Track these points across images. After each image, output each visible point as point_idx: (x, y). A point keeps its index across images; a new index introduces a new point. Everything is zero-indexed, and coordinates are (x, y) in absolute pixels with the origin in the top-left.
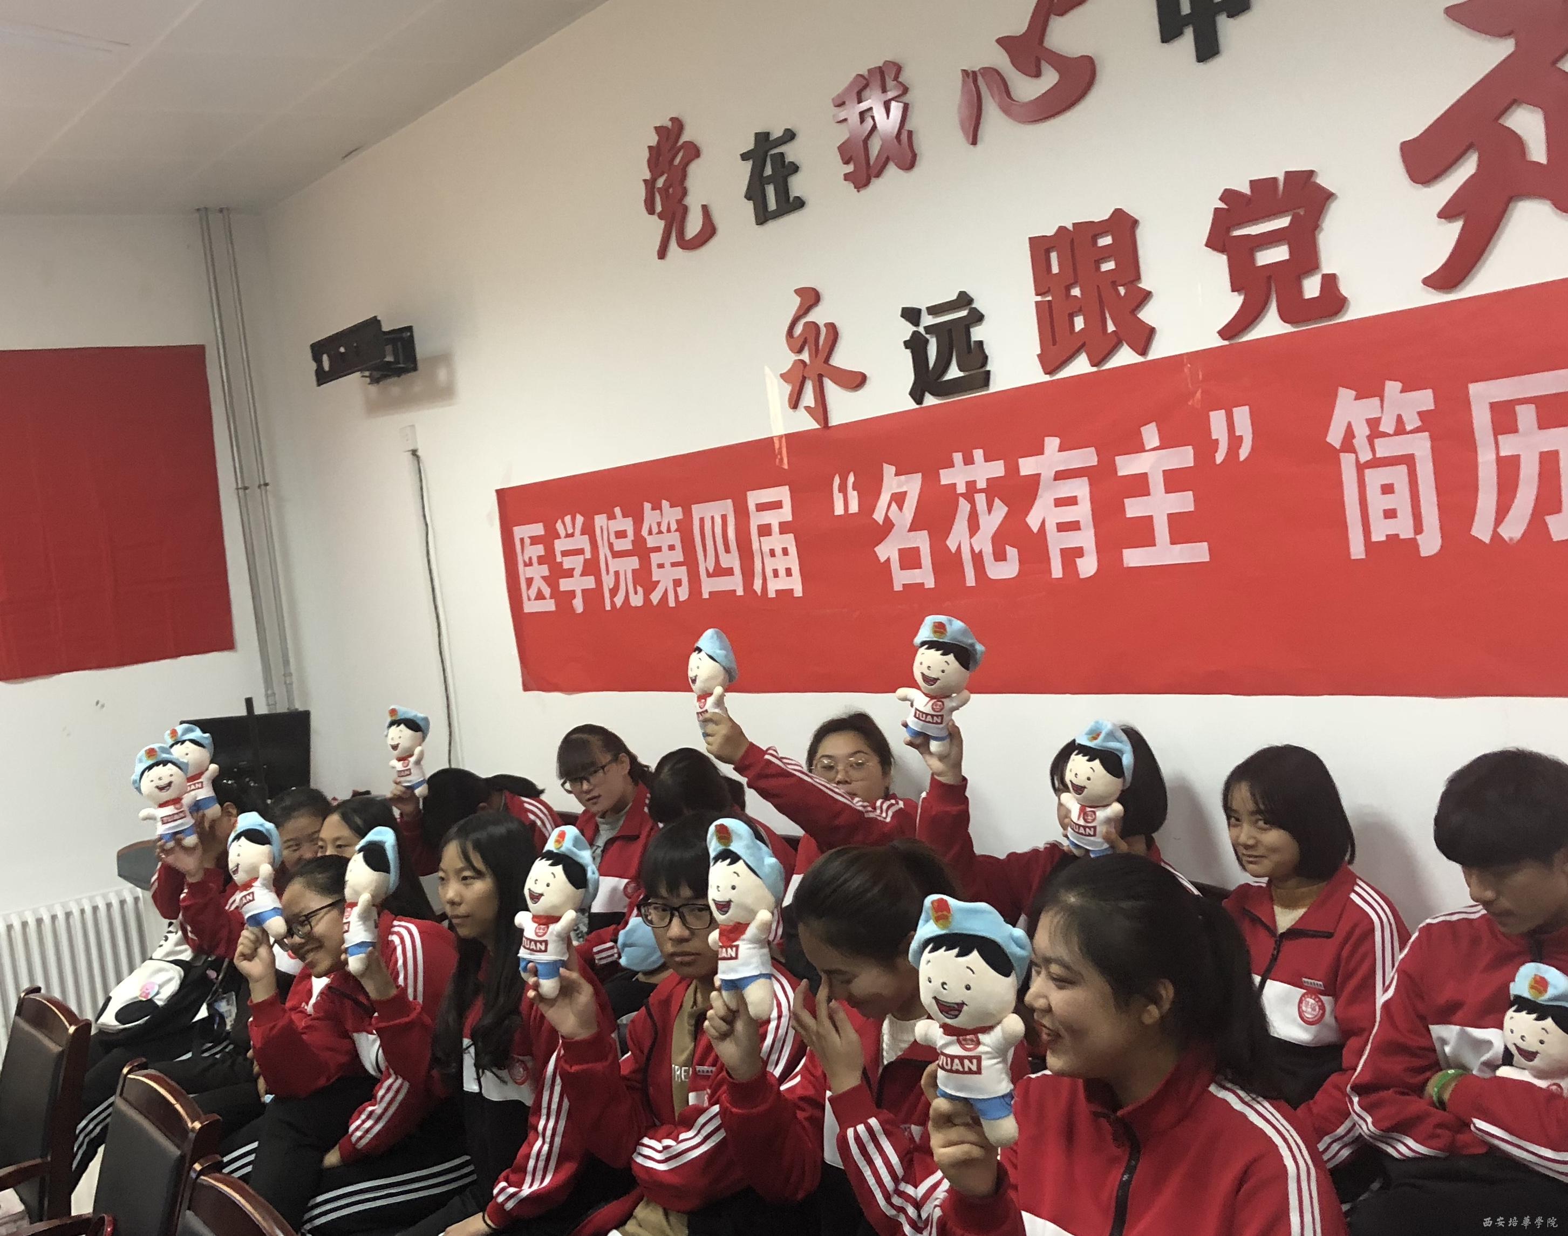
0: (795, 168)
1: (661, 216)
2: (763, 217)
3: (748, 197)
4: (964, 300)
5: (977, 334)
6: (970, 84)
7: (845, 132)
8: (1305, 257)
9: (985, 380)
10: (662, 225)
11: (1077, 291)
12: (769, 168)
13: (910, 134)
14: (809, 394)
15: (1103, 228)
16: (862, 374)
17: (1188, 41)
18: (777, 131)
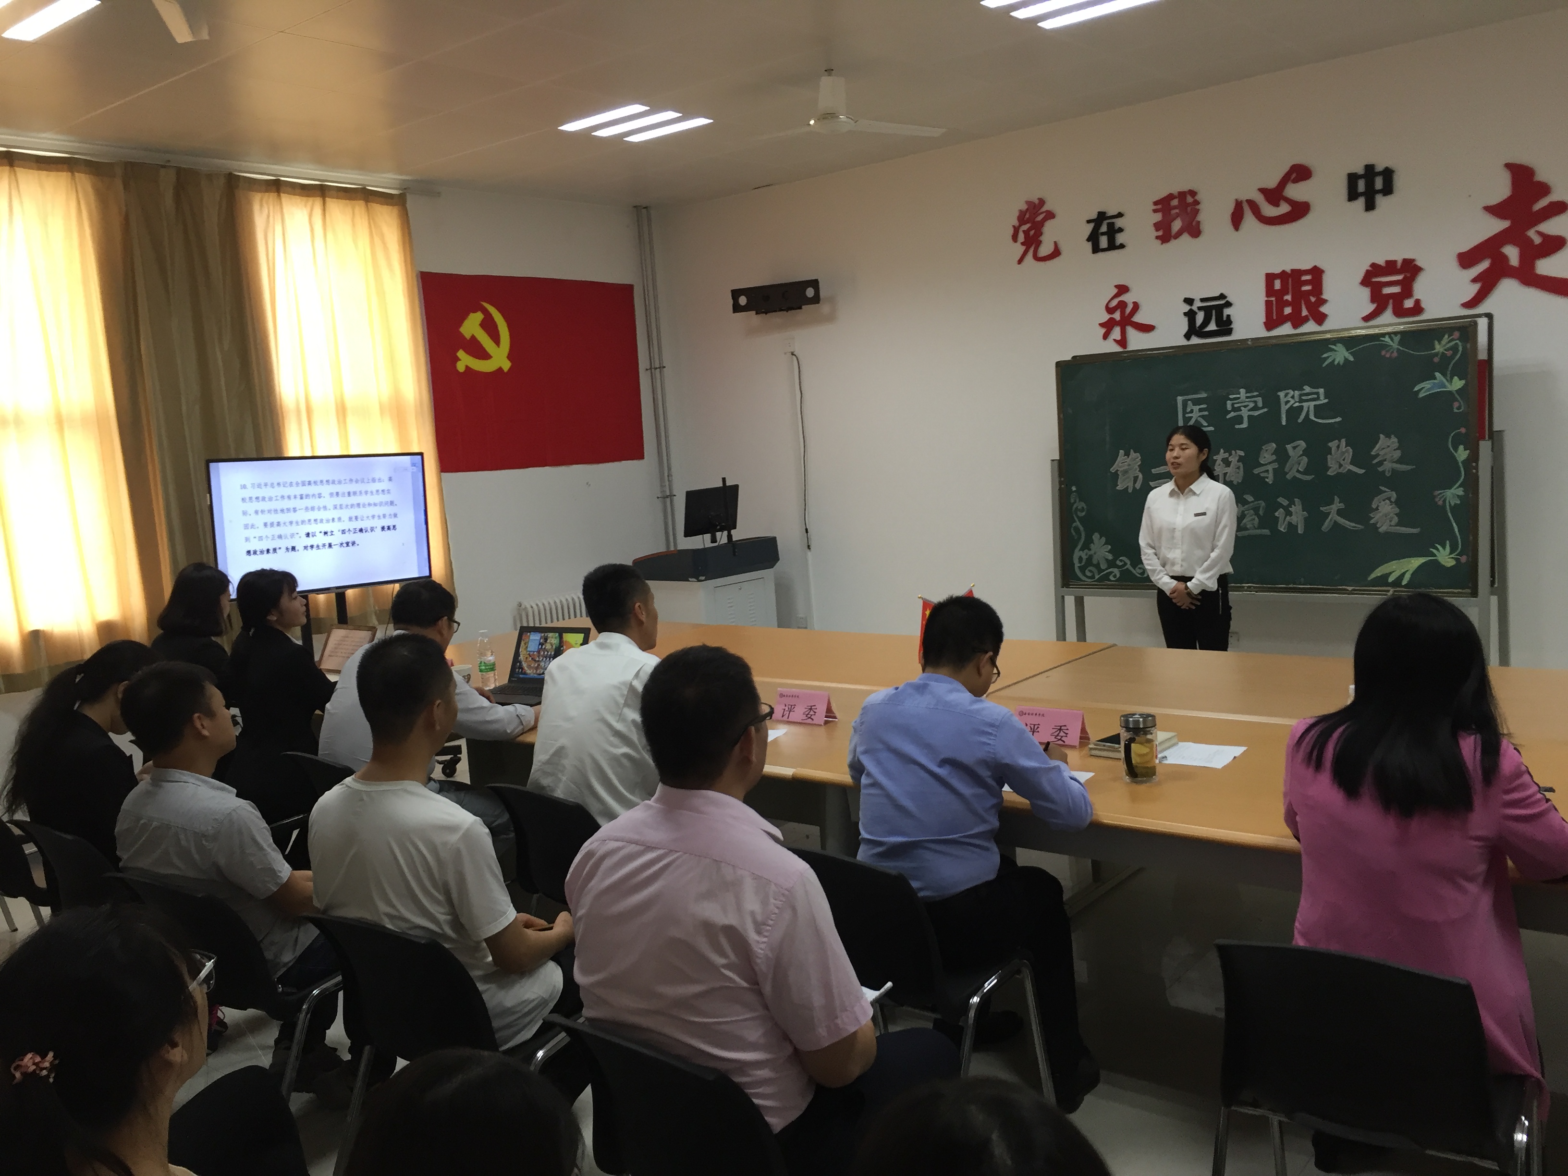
0: (1121, 230)
1: (1022, 244)
2: (1096, 249)
3: (1088, 241)
6: (1239, 205)
7: (1158, 217)
8: (1407, 291)
9: (1229, 332)
10: (1024, 248)
11: (1288, 297)
12: (1104, 228)
13: (1199, 222)
14: (1116, 333)
15: (1306, 272)
16: (1152, 326)
17: (1361, 202)
18: (1112, 212)
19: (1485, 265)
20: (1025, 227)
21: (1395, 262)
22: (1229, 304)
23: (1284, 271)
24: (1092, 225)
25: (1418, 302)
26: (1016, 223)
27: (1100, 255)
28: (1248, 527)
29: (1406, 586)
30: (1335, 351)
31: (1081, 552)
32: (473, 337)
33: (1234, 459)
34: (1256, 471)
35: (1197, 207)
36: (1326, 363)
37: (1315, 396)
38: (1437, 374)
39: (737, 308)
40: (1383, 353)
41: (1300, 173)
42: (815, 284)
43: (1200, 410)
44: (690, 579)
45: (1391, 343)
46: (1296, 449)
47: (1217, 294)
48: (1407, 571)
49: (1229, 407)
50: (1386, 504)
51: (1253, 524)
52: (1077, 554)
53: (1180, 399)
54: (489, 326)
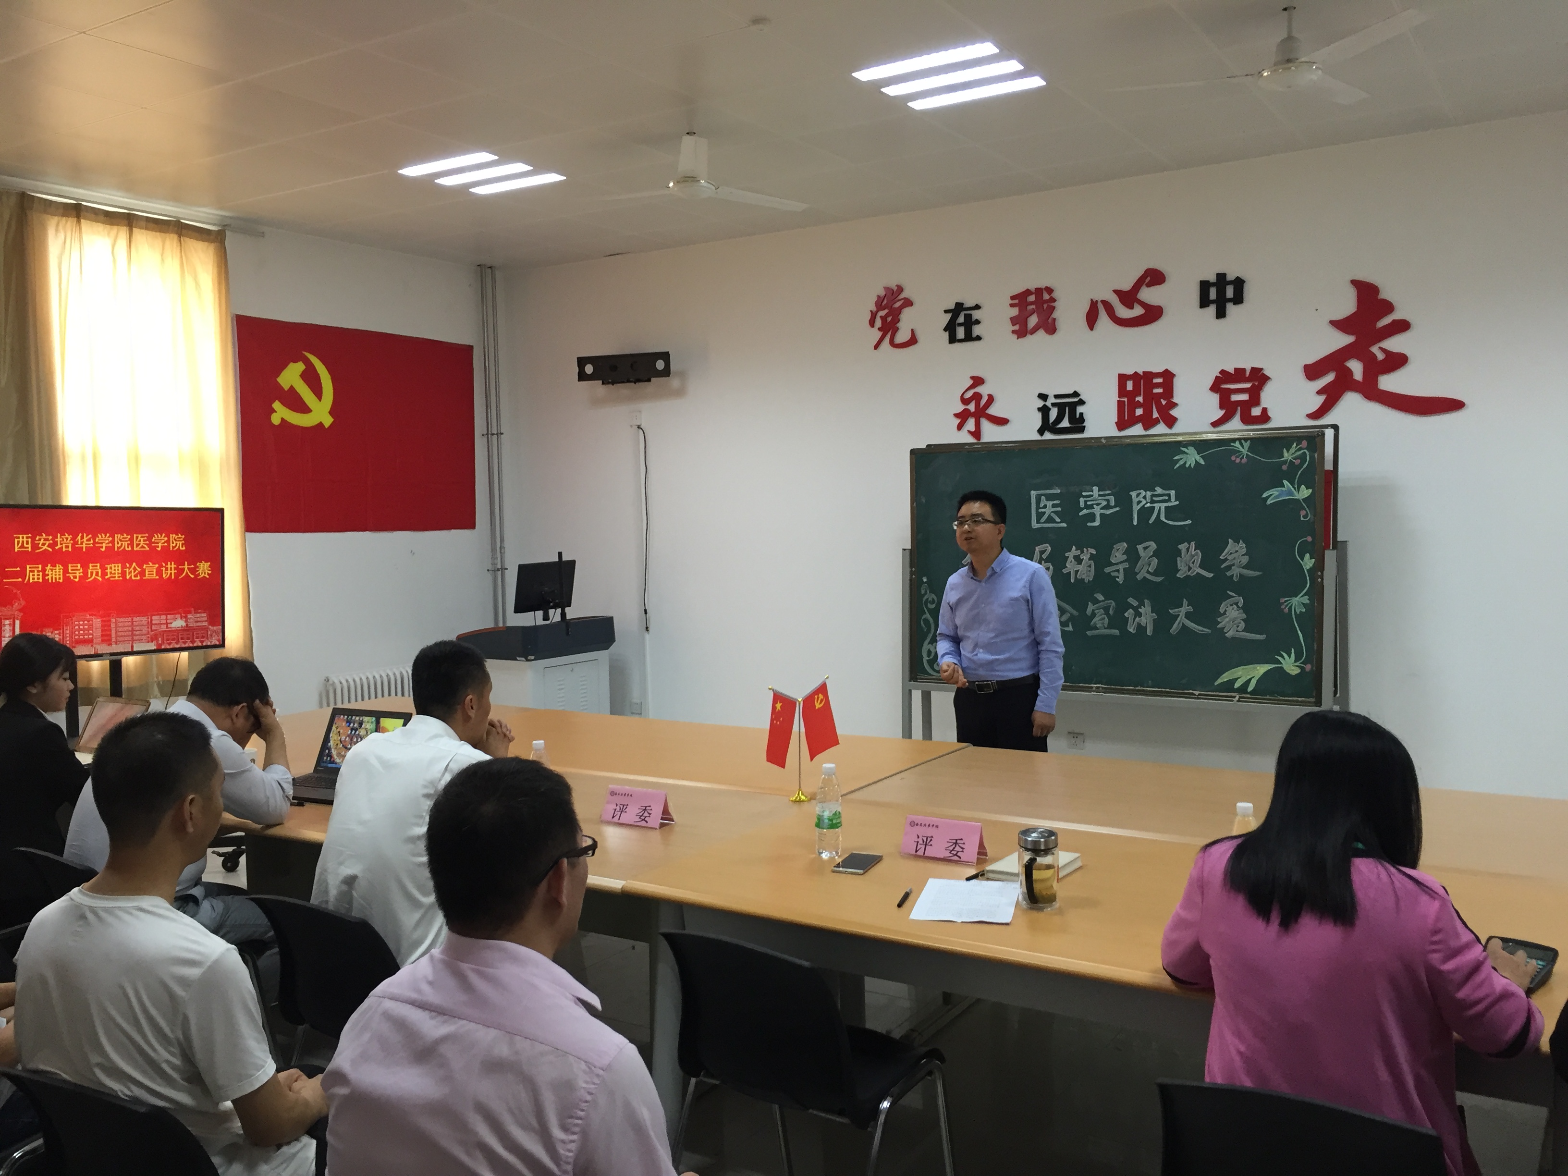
0: (978, 322)
1: (879, 329)
2: (953, 339)
3: (945, 330)
6: (1094, 305)
7: (1015, 312)
8: (1255, 400)
9: (1082, 430)
10: (880, 334)
11: (1140, 399)
12: (961, 319)
13: (1054, 320)
14: (971, 424)
15: (1158, 375)
16: (1006, 419)
17: (1212, 309)
18: (969, 303)
19: (1330, 378)
20: (882, 313)
21: (1244, 370)
22: (1082, 402)
23: (1136, 373)
24: (949, 316)
25: (1265, 410)
26: (874, 309)
27: (957, 345)
28: (1098, 626)
29: (1251, 693)
30: (1187, 454)
31: (930, 645)
32: (292, 388)
33: (1085, 557)
34: (1107, 570)
35: (1053, 304)
36: (1178, 465)
37: (1167, 498)
38: (1285, 482)
39: (582, 376)
40: (1233, 458)
41: (1154, 277)
42: (665, 356)
43: (1054, 506)
44: (518, 658)
45: (1241, 449)
46: (1147, 550)
47: (1071, 392)
48: (1253, 677)
49: (1082, 505)
50: (1233, 609)
51: (1103, 624)
52: (926, 646)
53: (1033, 493)
54: (311, 378)
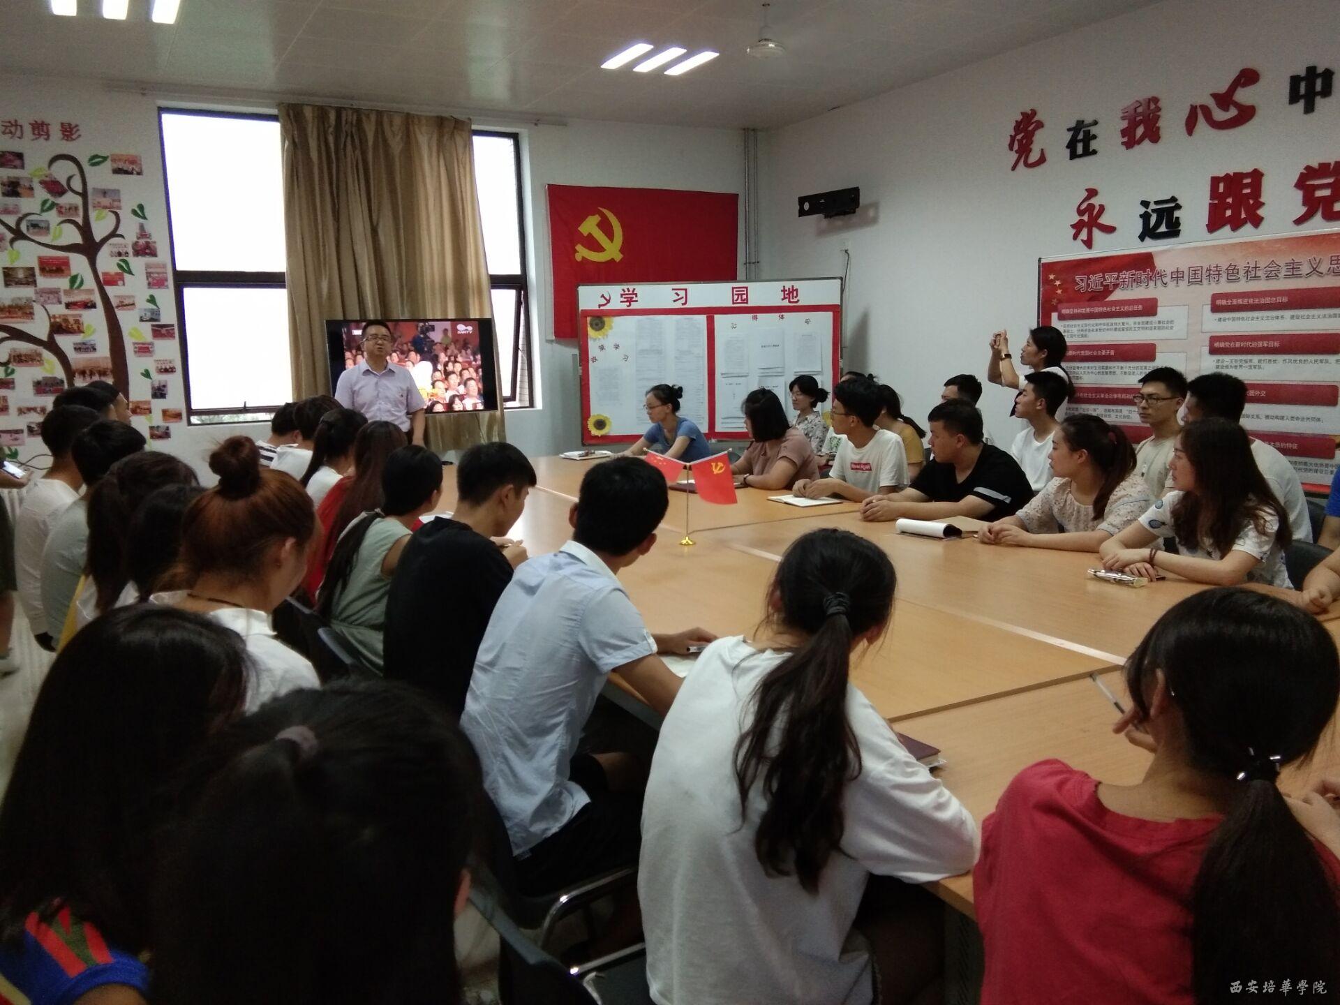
0: (1095, 137)
1: (1016, 152)
2: (1073, 156)
3: (1068, 147)
4: (1173, 199)
5: (1177, 214)
6: (1193, 110)
7: (1125, 124)
8: (1336, 195)
10: (1017, 155)
11: (1230, 200)
12: (1081, 136)
13: (1158, 129)
14: (1084, 235)
15: (1247, 175)
16: (1114, 227)
17: (1301, 104)
18: (1088, 120)
20: (1019, 137)
21: (1329, 164)
22: (1178, 207)
23: (1227, 175)
24: (1072, 133)
26: (1013, 134)
27: (1077, 161)
32: (590, 234)
35: (1159, 113)
39: (802, 213)
41: (1248, 77)
42: (854, 191)
47: (1168, 197)
54: (605, 226)
